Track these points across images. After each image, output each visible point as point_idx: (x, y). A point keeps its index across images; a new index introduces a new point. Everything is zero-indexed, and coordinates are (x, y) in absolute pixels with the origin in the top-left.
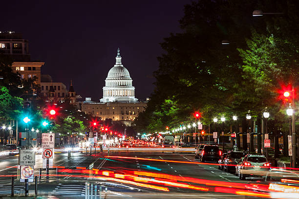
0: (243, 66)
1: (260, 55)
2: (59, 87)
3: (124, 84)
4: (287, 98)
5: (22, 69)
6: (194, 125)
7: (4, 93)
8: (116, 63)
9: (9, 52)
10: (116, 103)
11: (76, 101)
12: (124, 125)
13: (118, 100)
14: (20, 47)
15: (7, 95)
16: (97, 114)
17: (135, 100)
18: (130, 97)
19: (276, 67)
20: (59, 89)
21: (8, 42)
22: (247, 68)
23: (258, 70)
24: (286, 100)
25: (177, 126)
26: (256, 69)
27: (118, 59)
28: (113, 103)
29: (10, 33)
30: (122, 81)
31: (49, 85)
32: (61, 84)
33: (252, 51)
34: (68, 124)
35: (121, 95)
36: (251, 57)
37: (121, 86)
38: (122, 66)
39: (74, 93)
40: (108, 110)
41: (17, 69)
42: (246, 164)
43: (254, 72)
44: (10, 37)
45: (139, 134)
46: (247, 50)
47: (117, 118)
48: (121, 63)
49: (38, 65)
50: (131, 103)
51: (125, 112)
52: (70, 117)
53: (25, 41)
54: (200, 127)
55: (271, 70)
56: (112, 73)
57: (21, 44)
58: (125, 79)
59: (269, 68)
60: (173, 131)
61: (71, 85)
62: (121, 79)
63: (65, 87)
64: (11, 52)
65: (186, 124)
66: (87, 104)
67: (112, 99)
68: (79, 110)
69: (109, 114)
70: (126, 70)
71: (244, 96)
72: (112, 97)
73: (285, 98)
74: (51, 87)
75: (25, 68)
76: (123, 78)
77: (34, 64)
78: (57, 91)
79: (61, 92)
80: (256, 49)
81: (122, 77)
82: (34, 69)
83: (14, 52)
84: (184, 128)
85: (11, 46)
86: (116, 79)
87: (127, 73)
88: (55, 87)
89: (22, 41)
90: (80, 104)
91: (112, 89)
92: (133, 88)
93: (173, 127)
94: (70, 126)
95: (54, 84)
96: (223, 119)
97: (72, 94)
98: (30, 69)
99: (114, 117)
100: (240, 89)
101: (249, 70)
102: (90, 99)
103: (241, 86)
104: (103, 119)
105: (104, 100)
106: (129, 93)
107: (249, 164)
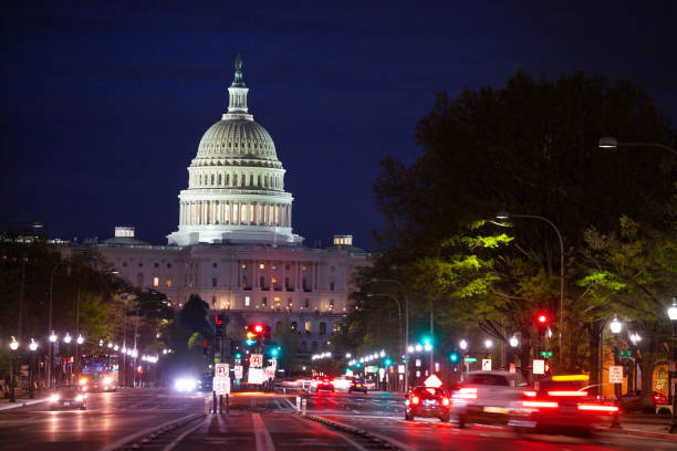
3: (255, 183)
8: (231, 109)
10: (224, 245)
13: (232, 237)
17: (292, 238)
18: (278, 230)
27: (237, 93)
28: (216, 245)
30: (247, 171)
35: (243, 219)
37: (243, 187)
38: (251, 118)
47: (226, 302)
48: (246, 110)
51: (257, 280)
56: (211, 144)
58: (260, 165)
62: (244, 164)
66: (120, 247)
67: (210, 234)
70: (264, 134)
72: (211, 227)
76: (251, 160)
81: (250, 156)
87: (266, 143)
91: (212, 197)
92: (288, 199)
99: (215, 300)
102: (131, 234)
105: (182, 236)
106: (273, 214)
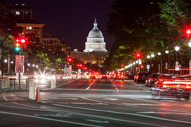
0: (161, 14)
1: (172, 7)
2: (55, 41)
3: (99, 41)
4: (189, 34)
5: (30, 28)
6: (137, 62)
7: (11, 39)
8: (94, 27)
9: (22, 17)
10: (94, 52)
11: (66, 50)
12: (99, 67)
13: (95, 51)
14: (29, 14)
15: (13, 40)
16: (82, 60)
17: (106, 51)
18: (103, 49)
19: (182, 14)
20: (55, 42)
21: (21, 11)
22: (163, 16)
23: (171, 17)
24: (188, 36)
25: (127, 64)
26: (170, 16)
27: (95, 25)
28: (92, 52)
29: (23, 5)
30: (97, 39)
31: (49, 39)
32: (56, 39)
33: (167, 4)
34: (59, 63)
35: (97, 47)
36: (167, 9)
37: (97, 42)
38: (98, 29)
39: (65, 45)
40: (89, 57)
41: (27, 28)
42: (160, 80)
43: (168, 18)
44: (23, 7)
45: (108, 72)
46: (164, 4)
47: (94, 62)
48: (97, 27)
49: (41, 26)
50: (103, 53)
51: (99, 58)
52: (60, 59)
53: (32, 10)
54: (140, 63)
55: (179, 16)
56: (91, 33)
57: (30, 12)
58: (100, 38)
59: (177, 15)
60: (126, 68)
61: (63, 40)
62: (97, 37)
63: (59, 41)
64: (23, 17)
65: (133, 62)
66: (75, 53)
67: (91, 50)
68: (68, 56)
69: (89, 60)
70: (100, 32)
71: (161, 35)
73: (188, 34)
74: (51, 41)
75: (32, 27)
76: (98, 37)
77: (38, 25)
78: (54, 44)
79: (57, 44)
80: (170, 3)
81: (98, 36)
82: (38, 28)
83: (25, 17)
84: (132, 65)
85: (23, 14)
86: (94, 38)
87: (101, 33)
88: (53, 41)
89: (30, 10)
90: (69, 52)
91: (91, 43)
92: (105, 43)
93: (125, 65)
94: (60, 64)
95: (52, 39)
96: (153, 56)
97: (64, 45)
98: (35, 28)
99: (92, 62)
100: (159, 30)
101: (165, 17)
102: (77, 50)
103: (160, 28)
104: (85, 63)
105: (86, 51)
106: (102, 46)
107: (162, 80)
